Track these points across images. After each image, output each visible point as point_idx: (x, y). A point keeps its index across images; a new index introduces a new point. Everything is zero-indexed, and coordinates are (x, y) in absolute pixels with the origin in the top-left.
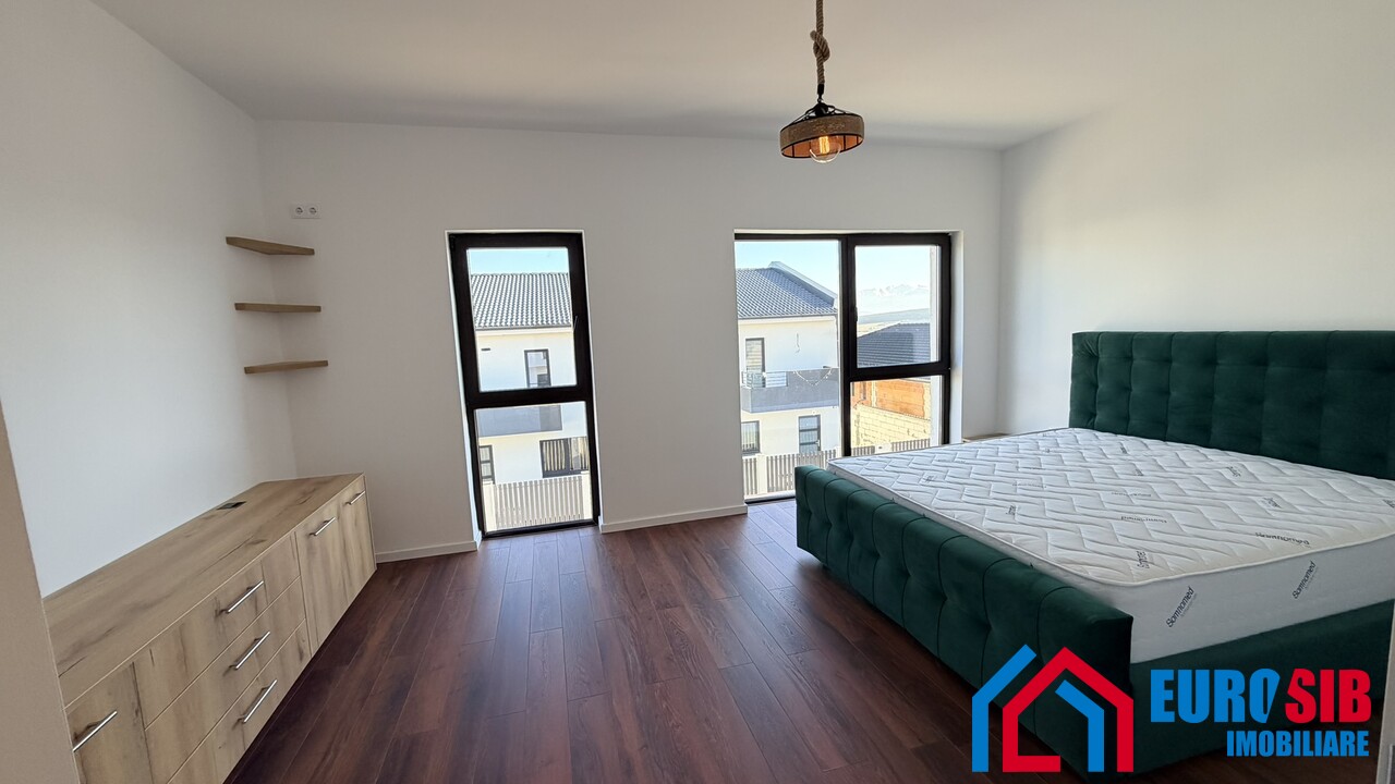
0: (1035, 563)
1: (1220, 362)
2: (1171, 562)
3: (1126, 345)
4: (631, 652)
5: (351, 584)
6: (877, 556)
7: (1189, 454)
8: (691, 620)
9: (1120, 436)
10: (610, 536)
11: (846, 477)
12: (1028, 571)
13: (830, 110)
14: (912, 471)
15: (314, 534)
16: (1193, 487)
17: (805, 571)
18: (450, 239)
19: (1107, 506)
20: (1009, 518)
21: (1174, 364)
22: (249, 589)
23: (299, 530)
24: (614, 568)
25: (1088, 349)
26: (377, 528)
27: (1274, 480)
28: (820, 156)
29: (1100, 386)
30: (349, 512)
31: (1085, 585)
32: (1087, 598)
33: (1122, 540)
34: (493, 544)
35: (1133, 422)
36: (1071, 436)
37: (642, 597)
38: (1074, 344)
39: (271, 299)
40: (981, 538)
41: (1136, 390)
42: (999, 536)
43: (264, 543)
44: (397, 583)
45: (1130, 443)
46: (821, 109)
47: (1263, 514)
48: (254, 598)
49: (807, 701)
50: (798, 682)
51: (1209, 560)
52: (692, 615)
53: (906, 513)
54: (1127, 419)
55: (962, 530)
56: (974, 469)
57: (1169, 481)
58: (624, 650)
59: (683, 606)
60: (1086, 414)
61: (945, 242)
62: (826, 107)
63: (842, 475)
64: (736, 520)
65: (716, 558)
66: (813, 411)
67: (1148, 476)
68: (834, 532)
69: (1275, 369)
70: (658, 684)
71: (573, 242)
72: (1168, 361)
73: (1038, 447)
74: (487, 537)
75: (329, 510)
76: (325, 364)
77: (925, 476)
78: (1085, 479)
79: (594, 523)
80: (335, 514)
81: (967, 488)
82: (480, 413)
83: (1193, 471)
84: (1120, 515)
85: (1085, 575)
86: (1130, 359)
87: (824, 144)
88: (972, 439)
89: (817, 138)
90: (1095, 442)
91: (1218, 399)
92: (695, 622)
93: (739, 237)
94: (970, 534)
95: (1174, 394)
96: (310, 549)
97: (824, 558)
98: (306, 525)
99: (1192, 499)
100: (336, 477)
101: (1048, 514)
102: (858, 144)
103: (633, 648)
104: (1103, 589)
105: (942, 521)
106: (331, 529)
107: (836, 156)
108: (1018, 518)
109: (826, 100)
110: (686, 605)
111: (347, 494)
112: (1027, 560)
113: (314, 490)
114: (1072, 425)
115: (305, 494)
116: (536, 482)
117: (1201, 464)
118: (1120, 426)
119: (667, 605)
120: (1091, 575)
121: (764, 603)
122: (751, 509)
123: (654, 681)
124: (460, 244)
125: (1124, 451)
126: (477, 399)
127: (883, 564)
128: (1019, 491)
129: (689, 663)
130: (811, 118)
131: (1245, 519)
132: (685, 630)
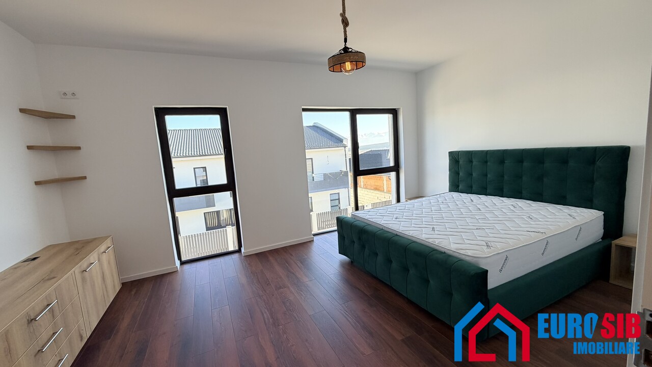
0: (446, 251)
1: (506, 162)
2: (499, 246)
3: (470, 156)
4: (266, 313)
5: (108, 296)
6: (377, 254)
7: (496, 200)
8: (293, 294)
9: (469, 195)
10: (248, 257)
11: (360, 220)
12: (444, 255)
13: (350, 50)
14: (389, 215)
15: (86, 271)
16: (501, 214)
17: (343, 265)
18: (155, 110)
19: (470, 224)
20: (433, 232)
21: (488, 163)
22: (48, 305)
23: (77, 269)
24: (252, 272)
25: (455, 158)
26: (121, 264)
27: (529, 209)
28: (346, 71)
29: (461, 174)
30: (104, 257)
31: (467, 258)
32: (469, 264)
33: (479, 238)
34: (186, 267)
35: (474, 188)
36: (451, 196)
37: (267, 285)
38: (449, 156)
39: (50, 143)
40: (423, 242)
41: (474, 175)
42: (430, 240)
43: (55, 279)
44: (133, 293)
45: (474, 197)
46: (346, 49)
47: (527, 222)
48: (52, 310)
49: (352, 325)
50: (347, 317)
51: (512, 243)
52: (293, 290)
53: (389, 234)
54: (471, 187)
55: (414, 239)
56: (414, 212)
57: (491, 212)
58: (262, 313)
59: (288, 287)
60: (455, 186)
61: (394, 112)
62: (349, 48)
63: (358, 219)
64: (309, 244)
65: (301, 263)
66: (336, 191)
67: (483, 210)
68: (356, 245)
69: (526, 164)
70: (281, 327)
71: (222, 112)
72: (486, 162)
73: (438, 201)
74: (182, 263)
75: (93, 257)
76: (85, 178)
77: (395, 217)
78: (459, 214)
79: (239, 251)
80: (97, 259)
81: (413, 221)
82: (175, 200)
83: (499, 207)
84: (475, 228)
85: (467, 254)
86: (471, 162)
87: (348, 65)
88: (410, 199)
89: (344, 63)
90: (460, 198)
91: (506, 177)
92: (295, 294)
93: (304, 110)
94: (418, 241)
95: (489, 176)
96: (84, 280)
97: (352, 258)
98: (80, 266)
99: (500, 219)
100: (95, 239)
101: (448, 230)
102: (363, 67)
103: (266, 310)
104: (475, 259)
105: (405, 236)
106: (95, 268)
107: (353, 72)
108: (436, 232)
109: (348, 46)
110: (290, 286)
111: (103, 248)
112: (443, 250)
113: (83, 247)
114: (450, 191)
115: (77, 249)
116: (203, 233)
117: (502, 204)
118: (469, 190)
119: (280, 288)
120: (469, 254)
121: (327, 281)
122: (315, 238)
123: (278, 326)
124: (161, 113)
125: (472, 201)
126: (174, 193)
127: (380, 259)
128: (434, 221)
129: (295, 315)
130: (341, 53)
131: (522, 225)
132: (291, 298)
